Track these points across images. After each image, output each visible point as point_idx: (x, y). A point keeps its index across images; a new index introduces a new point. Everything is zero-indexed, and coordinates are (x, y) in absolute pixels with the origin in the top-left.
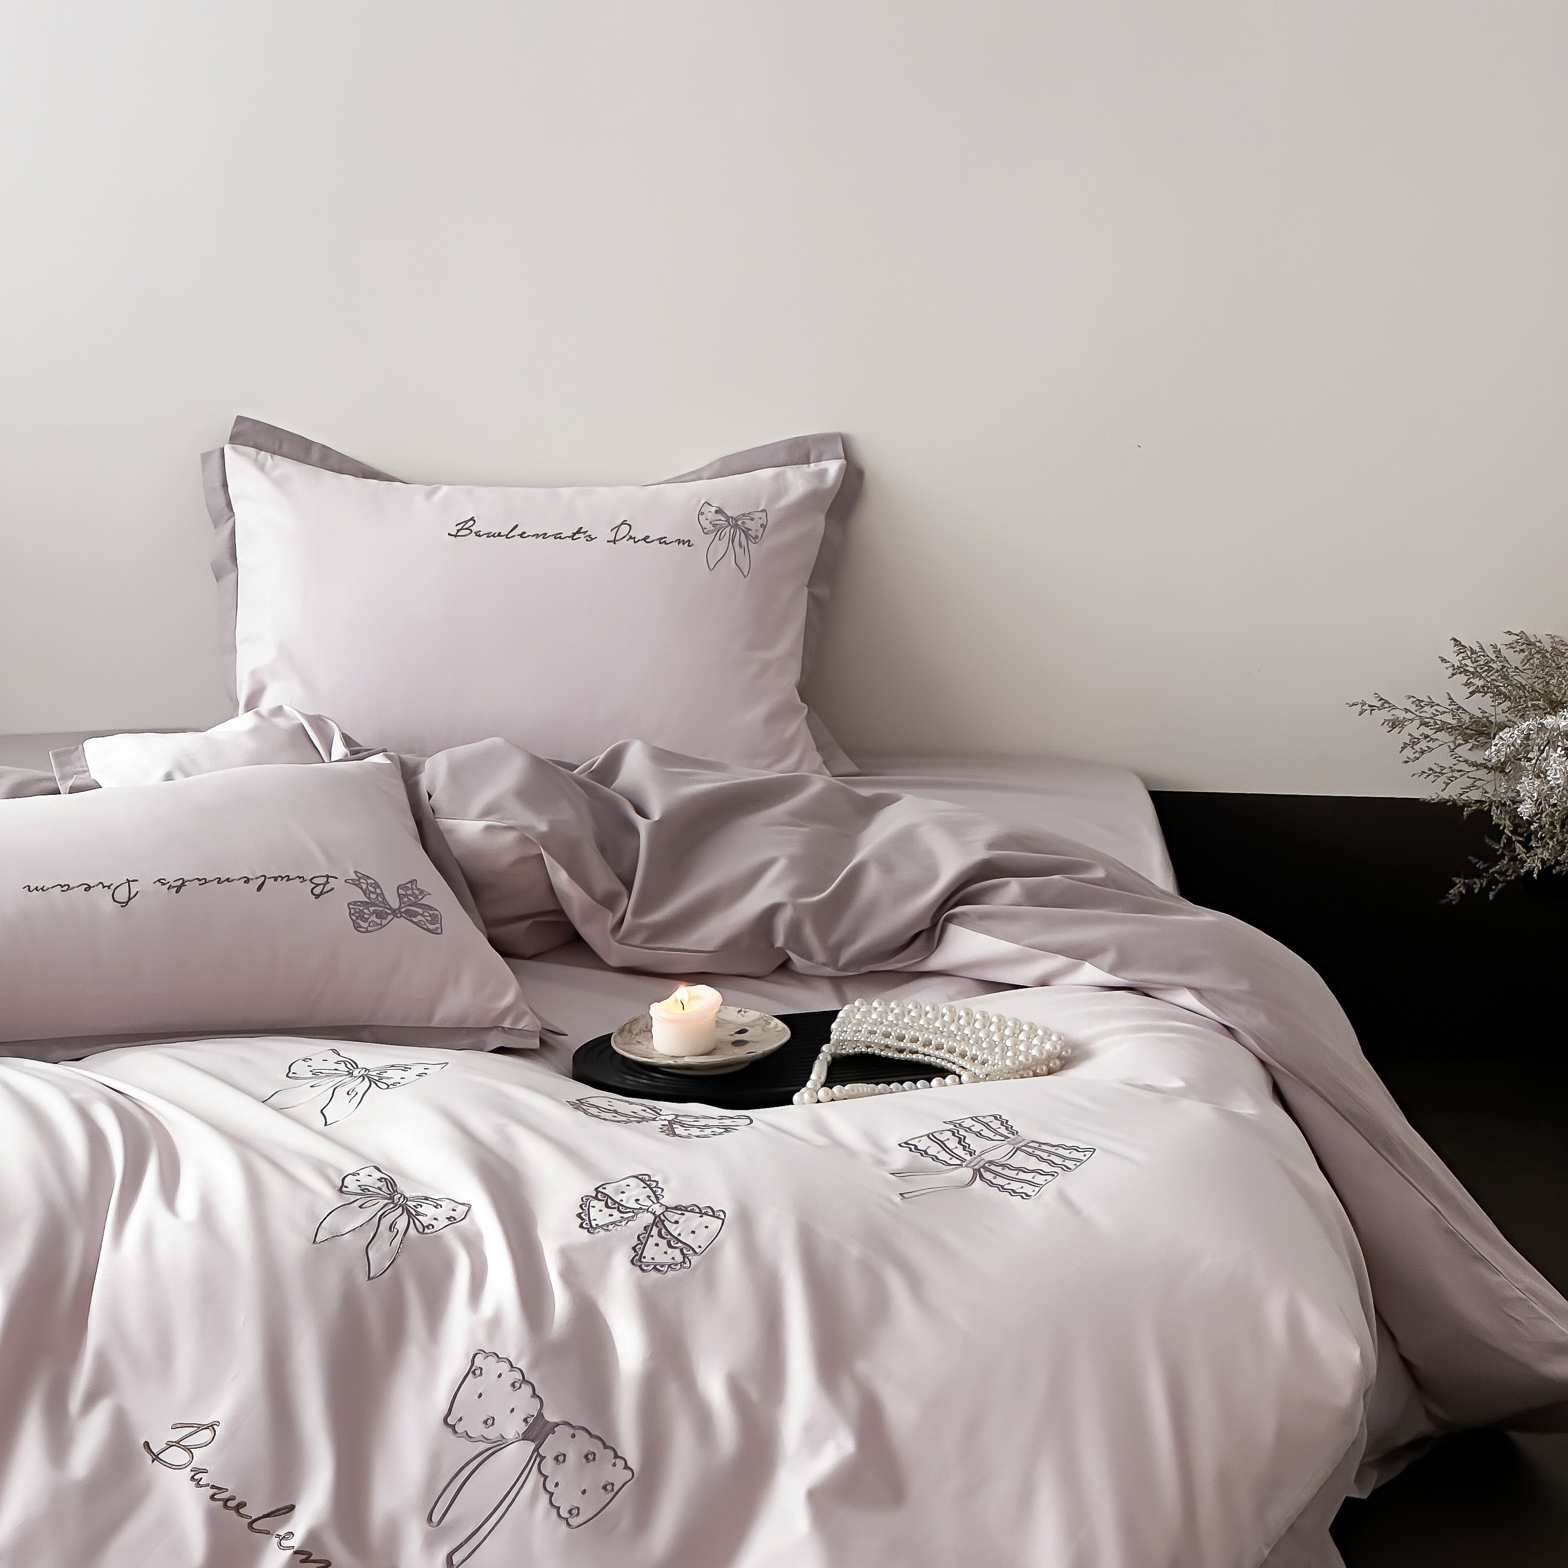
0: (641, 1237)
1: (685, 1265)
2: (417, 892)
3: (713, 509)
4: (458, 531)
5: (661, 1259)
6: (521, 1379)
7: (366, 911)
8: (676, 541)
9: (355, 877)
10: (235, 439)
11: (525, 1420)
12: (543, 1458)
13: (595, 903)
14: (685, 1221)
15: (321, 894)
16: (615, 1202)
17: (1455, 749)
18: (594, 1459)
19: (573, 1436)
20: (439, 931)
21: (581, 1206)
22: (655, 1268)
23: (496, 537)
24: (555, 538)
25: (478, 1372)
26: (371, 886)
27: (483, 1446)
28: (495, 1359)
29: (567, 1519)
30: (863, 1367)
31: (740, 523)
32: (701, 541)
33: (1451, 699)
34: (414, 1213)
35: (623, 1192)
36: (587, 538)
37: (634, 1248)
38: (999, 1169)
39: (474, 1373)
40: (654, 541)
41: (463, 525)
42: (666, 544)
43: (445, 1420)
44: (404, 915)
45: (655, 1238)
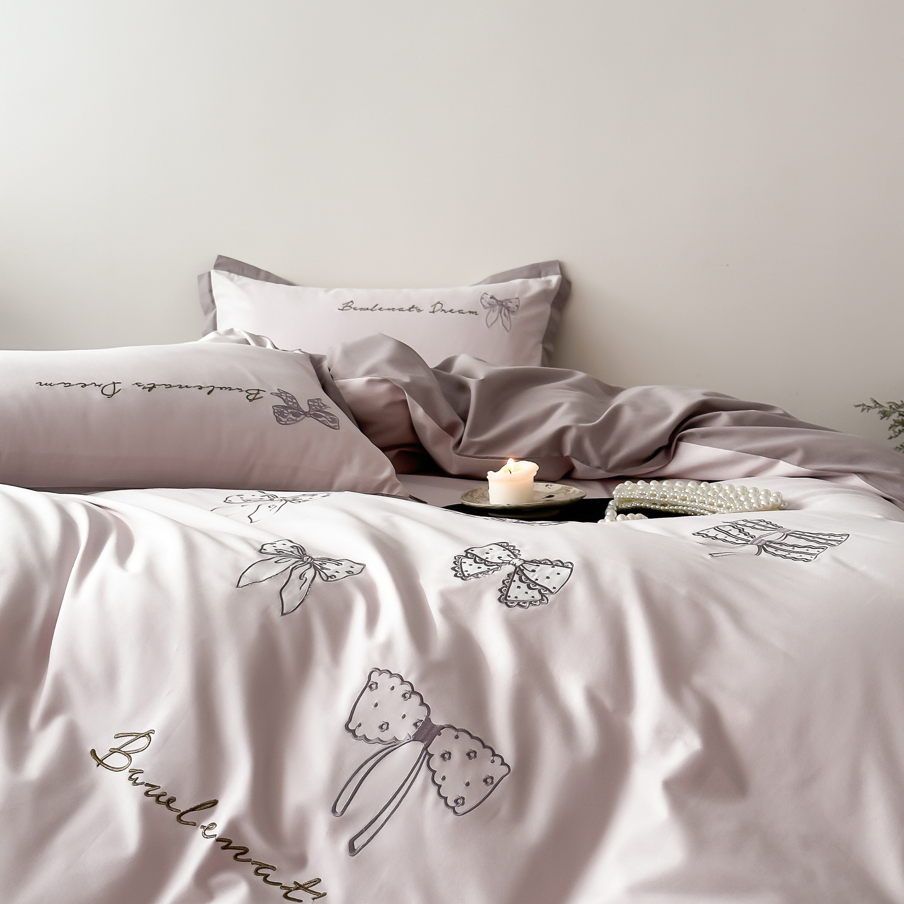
0: (505, 582)
1: (543, 602)
2: (322, 405)
3: (489, 297)
5: (522, 597)
6: (411, 690)
7: (285, 411)
8: (469, 312)
9: (278, 392)
10: (217, 267)
11: (415, 725)
12: (431, 756)
14: (540, 570)
15: (254, 399)
16: (482, 559)
18: (475, 756)
19: (457, 737)
20: (337, 427)
21: (454, 563)
22: (518, 604)
23: (365, 310)
24: (399, 311)
25: (374, 686)
26: (290, 398)
27: (380, 747)
28: (388, 675)
29: (453, 808)
30: (698, 681)
31: (504, 304)
34: (320, 568)
35: (487, 553)
36: (418, 310)
37: (500, 590)
38: (778, 546)
39: (371, 687)
40: (455, 312)
41: (346, 304)
42: (463, 313)
43: (347, 726)
44: (312, 416)
45: (517, 583)
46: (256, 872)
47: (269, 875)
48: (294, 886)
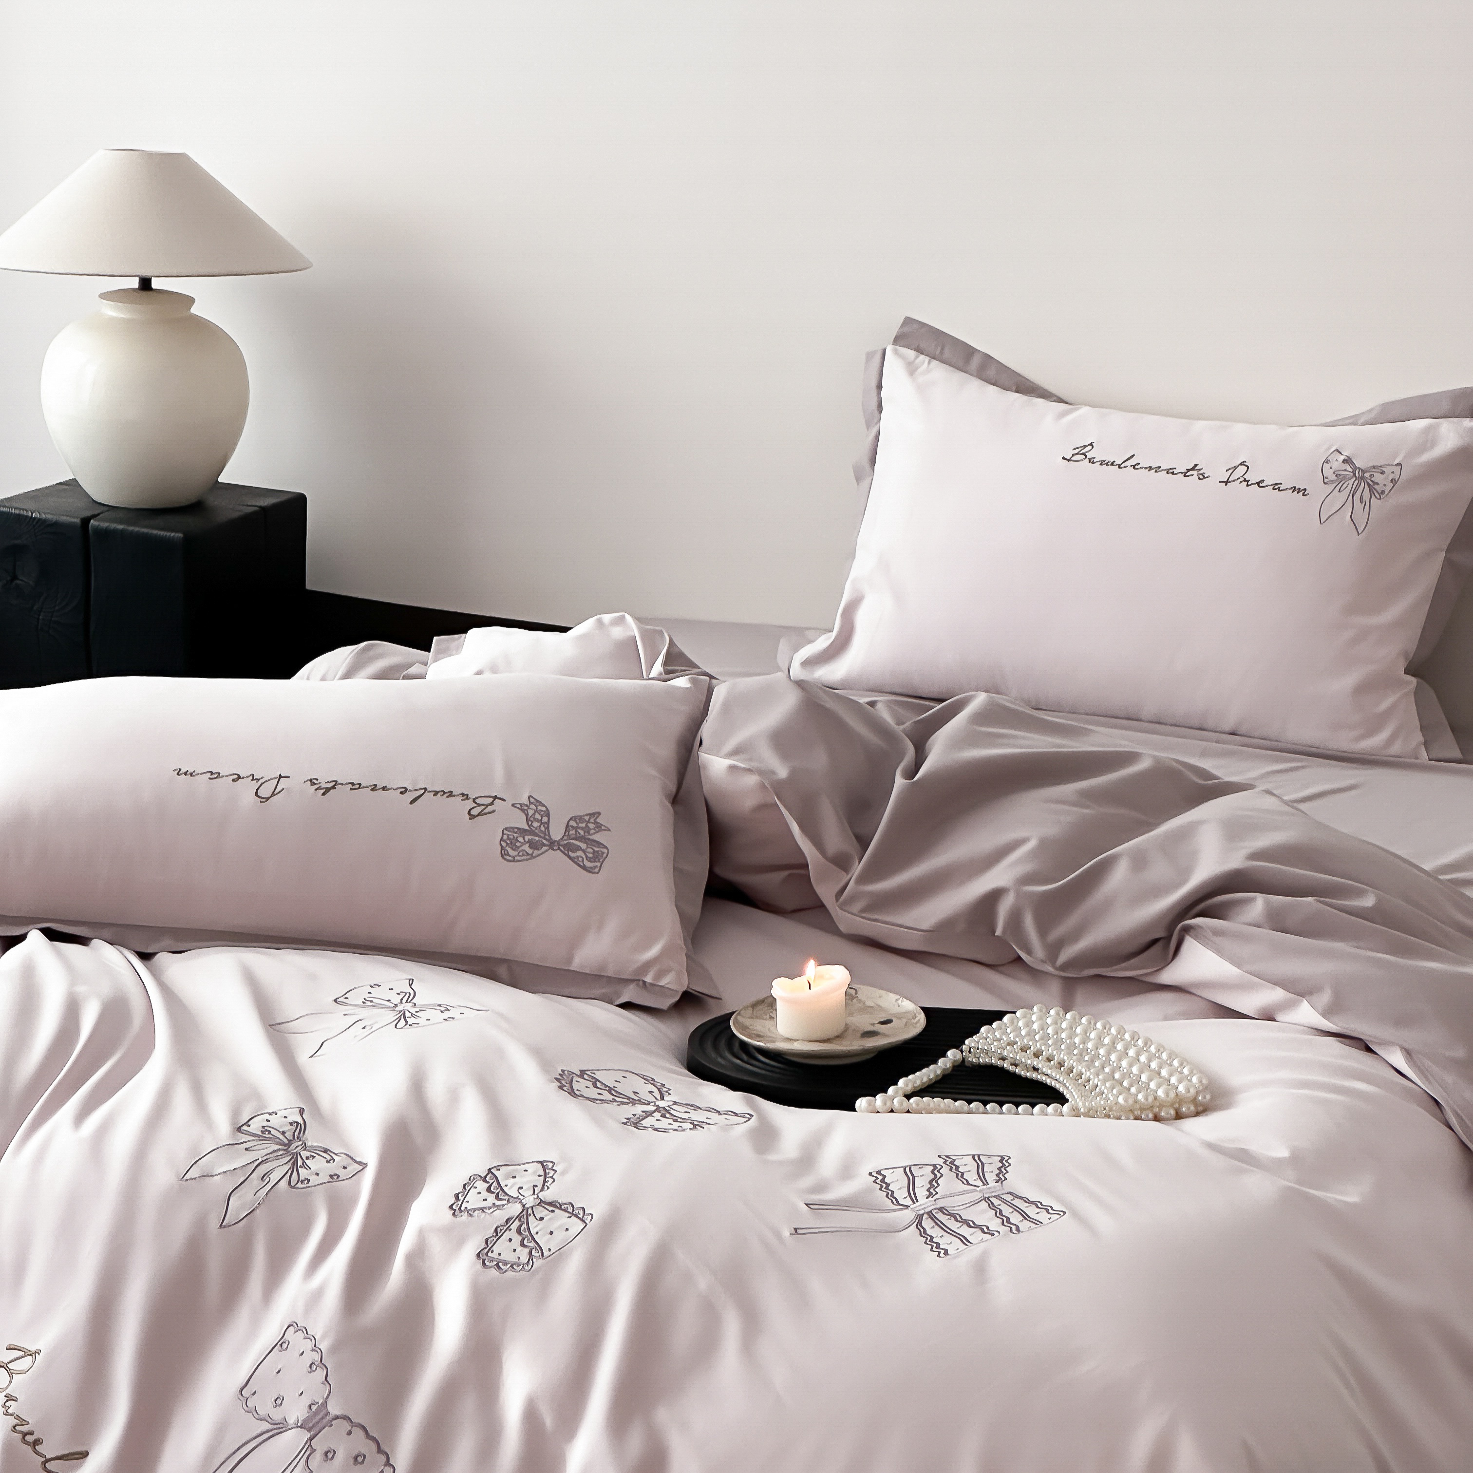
3: (1342, 458)
4: (1073, 455)
6: (320, 1360)
8: (1292, 488)
9: (526, 802)
10: (899, 340)
11: (310, 1407)
12: (314, 1451)
14: (550, 1219)
16: (499, 1187)
18: (363, 1461)
19: (349, 1433)
20: (597, 870)
21: (465, 1185)
22: (497, 1265)
23: (1109, 465)
25: (285, 1346)
26: (540, 814)
28: (304, 1335)
31: (1367, 475)
32: (1318, 491)
34: (300, 1165)
35: (515, 1176)
38: (945, 1218)
39: (281, 1346)
40: (1267, 486)
41: (1079, 449)
42: (1280, 490)
43: (241, 1392)
44: (562, 849)
45: (512, 1234)
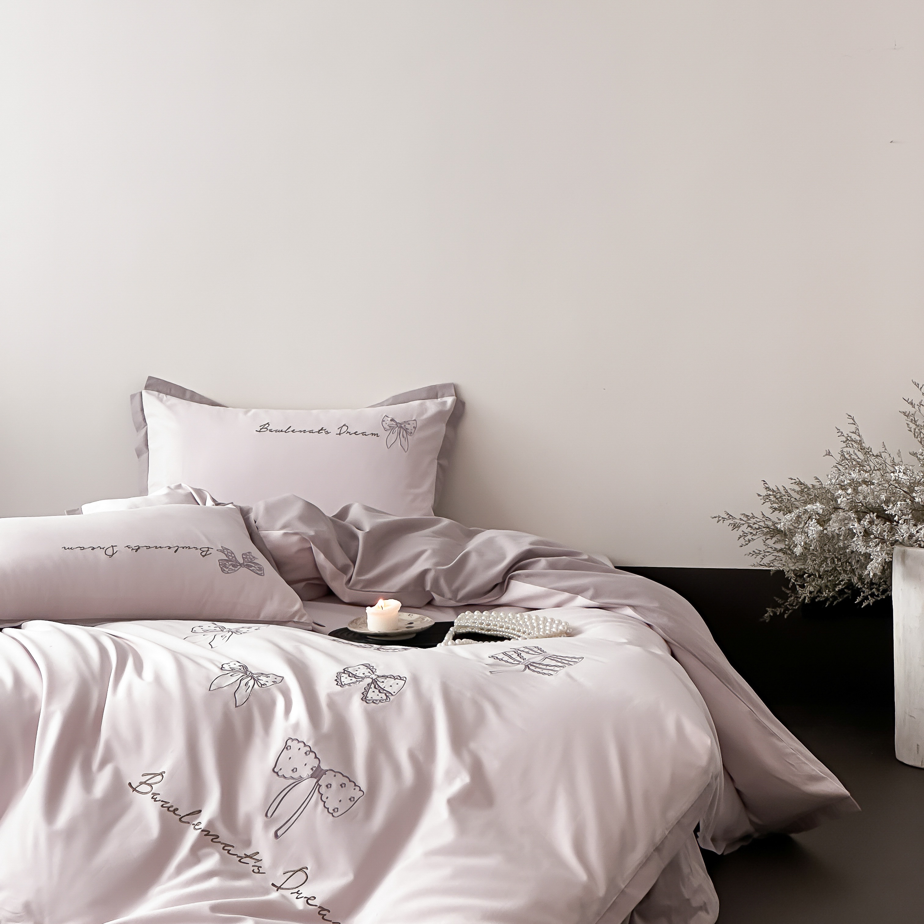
0: (366, 688)
1: (387, 700)
2: (252, 557)
3: (389, 419)
4: (261, 429)
6: (309, 750)
7: (227, 564)
8: (371, 434)
9: (221, 549)
10: (147, 387)
11: (312, 769)
12: (320, 786)
13: (337, 570)
14: (387, 682)
15: (205, 555)
16: (353, 674)
17: (765, 541)
18: (345, 786)
19: (335, 776)
20: (263, 574)
21: (337, 676)
22: (373, 702)
23: (280, 432)
24: (310, 432)
25: (289, 748)
26: (230, 553)
27: (293, 781)
28: (297, 742)
29: (332, 814)
30: (473, 745)
31: (403, 426)
32: (384, 434)
33: (763, 514)
34: (257, 679)
35: (357, 671)
36: (326, 432)
37: (363, 693)
38: (537, 665)
39: (287, 748)
40: (359, 434)
41: (263, 426)
42: (366, 435)
43: (273, 770)
44: (246, 566)
45: (373, 689)
46: (223, 848)
47: (230, 850)
48: (244, 856)
